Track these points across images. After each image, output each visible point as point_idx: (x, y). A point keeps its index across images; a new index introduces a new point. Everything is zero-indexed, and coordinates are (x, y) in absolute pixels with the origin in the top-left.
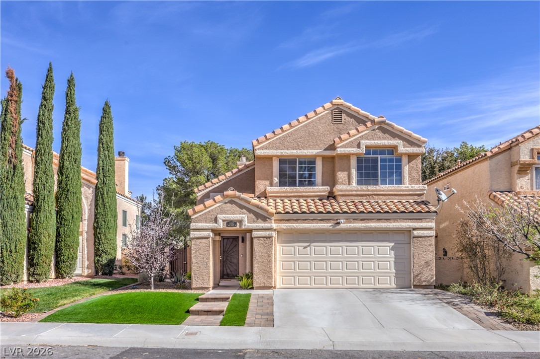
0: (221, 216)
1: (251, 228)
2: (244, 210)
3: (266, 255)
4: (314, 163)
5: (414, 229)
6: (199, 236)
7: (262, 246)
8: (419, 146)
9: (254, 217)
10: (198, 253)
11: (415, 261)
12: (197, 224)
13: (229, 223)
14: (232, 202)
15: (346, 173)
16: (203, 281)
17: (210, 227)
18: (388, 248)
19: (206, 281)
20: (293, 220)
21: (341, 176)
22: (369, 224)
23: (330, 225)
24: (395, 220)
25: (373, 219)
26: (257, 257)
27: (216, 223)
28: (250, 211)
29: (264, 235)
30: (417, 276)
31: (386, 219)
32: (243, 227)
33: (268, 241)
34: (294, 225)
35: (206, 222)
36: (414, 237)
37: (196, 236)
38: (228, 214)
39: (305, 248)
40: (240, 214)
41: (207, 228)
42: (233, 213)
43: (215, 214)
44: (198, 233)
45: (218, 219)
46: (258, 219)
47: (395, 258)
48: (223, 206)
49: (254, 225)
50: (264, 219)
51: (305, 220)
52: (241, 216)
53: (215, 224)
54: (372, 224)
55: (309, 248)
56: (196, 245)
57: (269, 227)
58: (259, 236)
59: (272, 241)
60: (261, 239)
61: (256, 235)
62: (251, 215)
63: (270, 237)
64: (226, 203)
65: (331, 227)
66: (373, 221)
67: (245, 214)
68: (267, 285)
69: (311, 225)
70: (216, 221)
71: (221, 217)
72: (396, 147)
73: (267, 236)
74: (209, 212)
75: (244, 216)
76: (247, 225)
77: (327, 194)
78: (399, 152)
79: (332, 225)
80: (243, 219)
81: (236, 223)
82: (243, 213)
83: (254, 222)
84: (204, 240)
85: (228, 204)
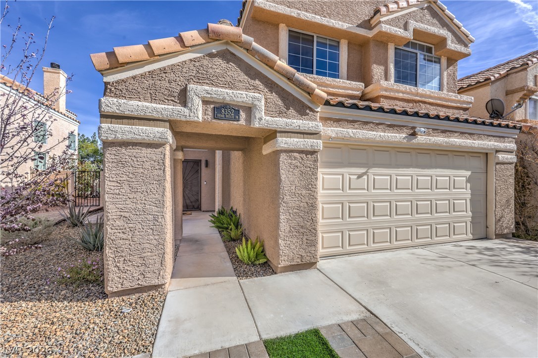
0: (199, 87)
1: (273, 127)
2: (257, 82)
3: (304, 192)
4: (337, 47)
5: (497, 151)
6: (129, 137)
7: (296, 171)
8: (466, 46)
9: (280, 103)
10: (126, 187)
11: (497, 199)
12: (122, 101)
13: (221, 110)
14: (228, 56)
15: (383, 68)
16: (142, 269)
17: (166, 115)
18: (465, 178)
19: (152, 268)
20: (347, 121)
21: (377, 70)
22: (451, 139)
23: (404, 136)
24: (479, 136)
25: (456, 132)
26: (287, 198)
27: (184, 104)
28: (271, 86)
29: (302, 147)
30: (499, 220)
31: (470, 134)
32: (257, 125)
33: (308, 160)
34: (350, 130)
35: (153, 99)
36: (497, 164)
37: (119, 136)
38: (217, 86)
39: (360, 176)
40: (247, 89)
41: (155, 115)
42: (231, 86)
43: (182, 81)
44: (127, 128)
45: (191, 94)
46: (288, 109)
47: (471, 195)
48: (205, 62)
49: (280, 122)
50: (303, 110)
51: (366, 123)
52: (252, 94)
53: (179, 108)
54: (456, 140)
55: (365, 177)
56: (121, 163)
57: (313, 130)
58: (292, 147)
59: (316, 161)
60: (296, 155)
61: (286, 146)
62: (274, 97)
63: (313, 153)
64: (211, 55)
65: (405, 141)
66: (456, 135)
67: (259, 91)
68: (307, 259)
69: (375, 133)
70: (183, 98)
71: (197, 90)
72: (443, 40)
73: (309, 148)
74: (163, 70)
75: (257, 95)
76: (264, 119)
77: (360, 95)
78: (448, 47)
79: (406, 137)
80: (256, 103)
81: (237, 112)
82: (255, 88)
83: (280, 114)
84: (145, 151)
85: (218, 61)
